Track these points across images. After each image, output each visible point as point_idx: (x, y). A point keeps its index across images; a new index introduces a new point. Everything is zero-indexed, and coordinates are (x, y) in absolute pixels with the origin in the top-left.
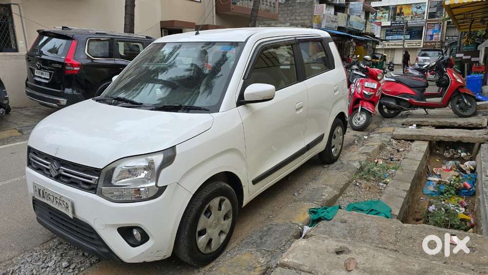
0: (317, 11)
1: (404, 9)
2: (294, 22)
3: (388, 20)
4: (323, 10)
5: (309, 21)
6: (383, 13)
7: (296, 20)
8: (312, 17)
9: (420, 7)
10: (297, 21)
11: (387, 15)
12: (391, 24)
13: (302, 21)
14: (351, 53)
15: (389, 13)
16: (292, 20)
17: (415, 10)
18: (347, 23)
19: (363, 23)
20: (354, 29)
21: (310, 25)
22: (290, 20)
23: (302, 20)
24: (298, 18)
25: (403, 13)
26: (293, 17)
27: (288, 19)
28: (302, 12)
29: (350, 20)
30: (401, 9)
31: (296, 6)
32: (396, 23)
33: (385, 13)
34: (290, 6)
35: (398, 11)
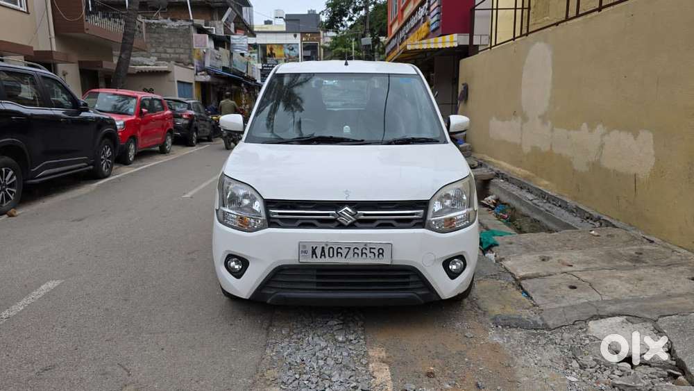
0: (196, 43)
1: (275, 49)
2: (163, 55)
3: (259, 62)
4: (205, 43)
5: (187, 56)
6: (251, 53)
7: (165, 52)
8: (191, 51)
9: (292, 49)
10: (168, 55)
11: (256, 55)
12: (263, 67)
13: (177, 56)
14: (243, 102)
15: (258, 53)
16: (160, 53)
17: (287, 51)
18: (230, 63)
19: (244, 63)
20: (238, 70)
21: (188, 61)
22: (156, 52)
23: (177, 54)
24: (169, 50)
25: (274, 54)
26: (161, 49)
27: (153, 50)
28: (174, 42)
29: (234, 59)
30: (271, 49)
31: (163, 33)
32: (268, 67)
33: (254, 53)
34: (154, 33)
35: (268, 51)
